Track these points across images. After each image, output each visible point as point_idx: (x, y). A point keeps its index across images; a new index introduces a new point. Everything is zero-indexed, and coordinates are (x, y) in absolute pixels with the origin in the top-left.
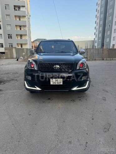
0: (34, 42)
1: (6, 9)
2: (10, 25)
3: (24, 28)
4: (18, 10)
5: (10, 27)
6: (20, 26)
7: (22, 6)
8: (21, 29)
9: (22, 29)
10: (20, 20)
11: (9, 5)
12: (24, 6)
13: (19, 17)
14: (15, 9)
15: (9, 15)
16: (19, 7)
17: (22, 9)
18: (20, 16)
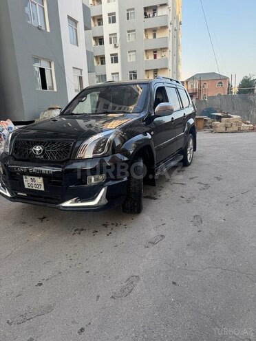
0: (187, 82)
1: (128, 19)
2: (135, 51)
3: (163, 55)
4: (151, 15)
5: (134, 57)
6: (155, 51)
7: (161, 5)
8: (155, 57)
9: (159, 57)
10: (155, 37)
11: (133, 9)
12: (165, 5)
13: (154, 31)
14: (145, 14)
15: (134, 31)
16: (154, 9)
17: (160, 12)
18: (157, 28)
